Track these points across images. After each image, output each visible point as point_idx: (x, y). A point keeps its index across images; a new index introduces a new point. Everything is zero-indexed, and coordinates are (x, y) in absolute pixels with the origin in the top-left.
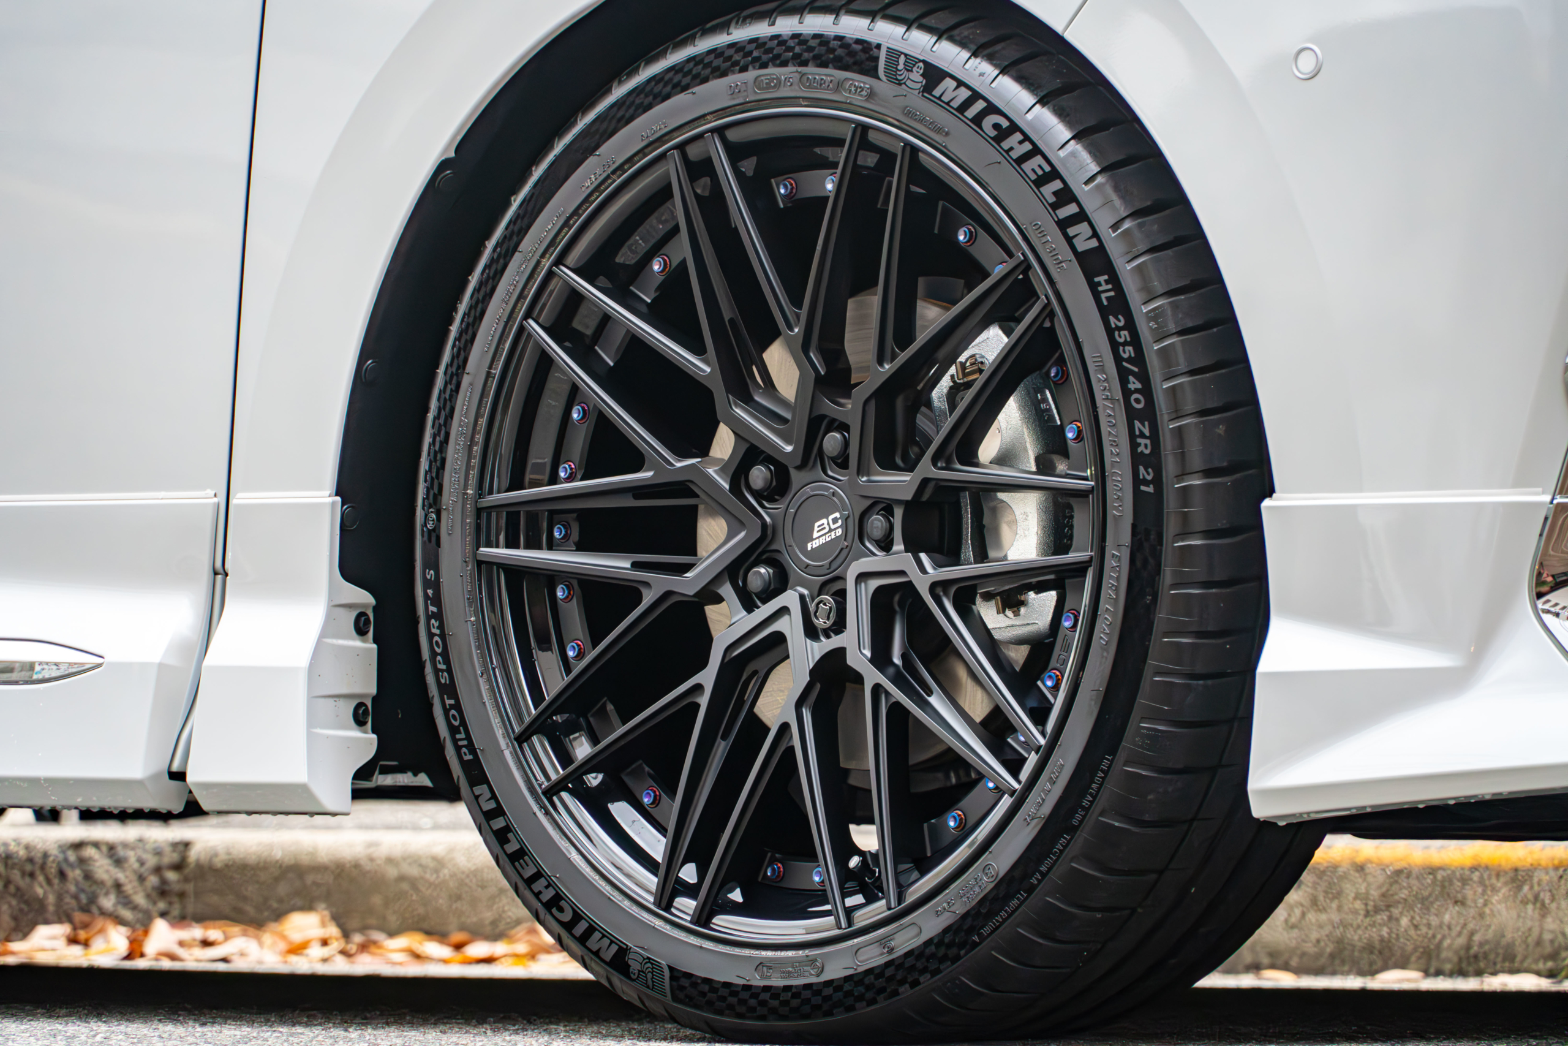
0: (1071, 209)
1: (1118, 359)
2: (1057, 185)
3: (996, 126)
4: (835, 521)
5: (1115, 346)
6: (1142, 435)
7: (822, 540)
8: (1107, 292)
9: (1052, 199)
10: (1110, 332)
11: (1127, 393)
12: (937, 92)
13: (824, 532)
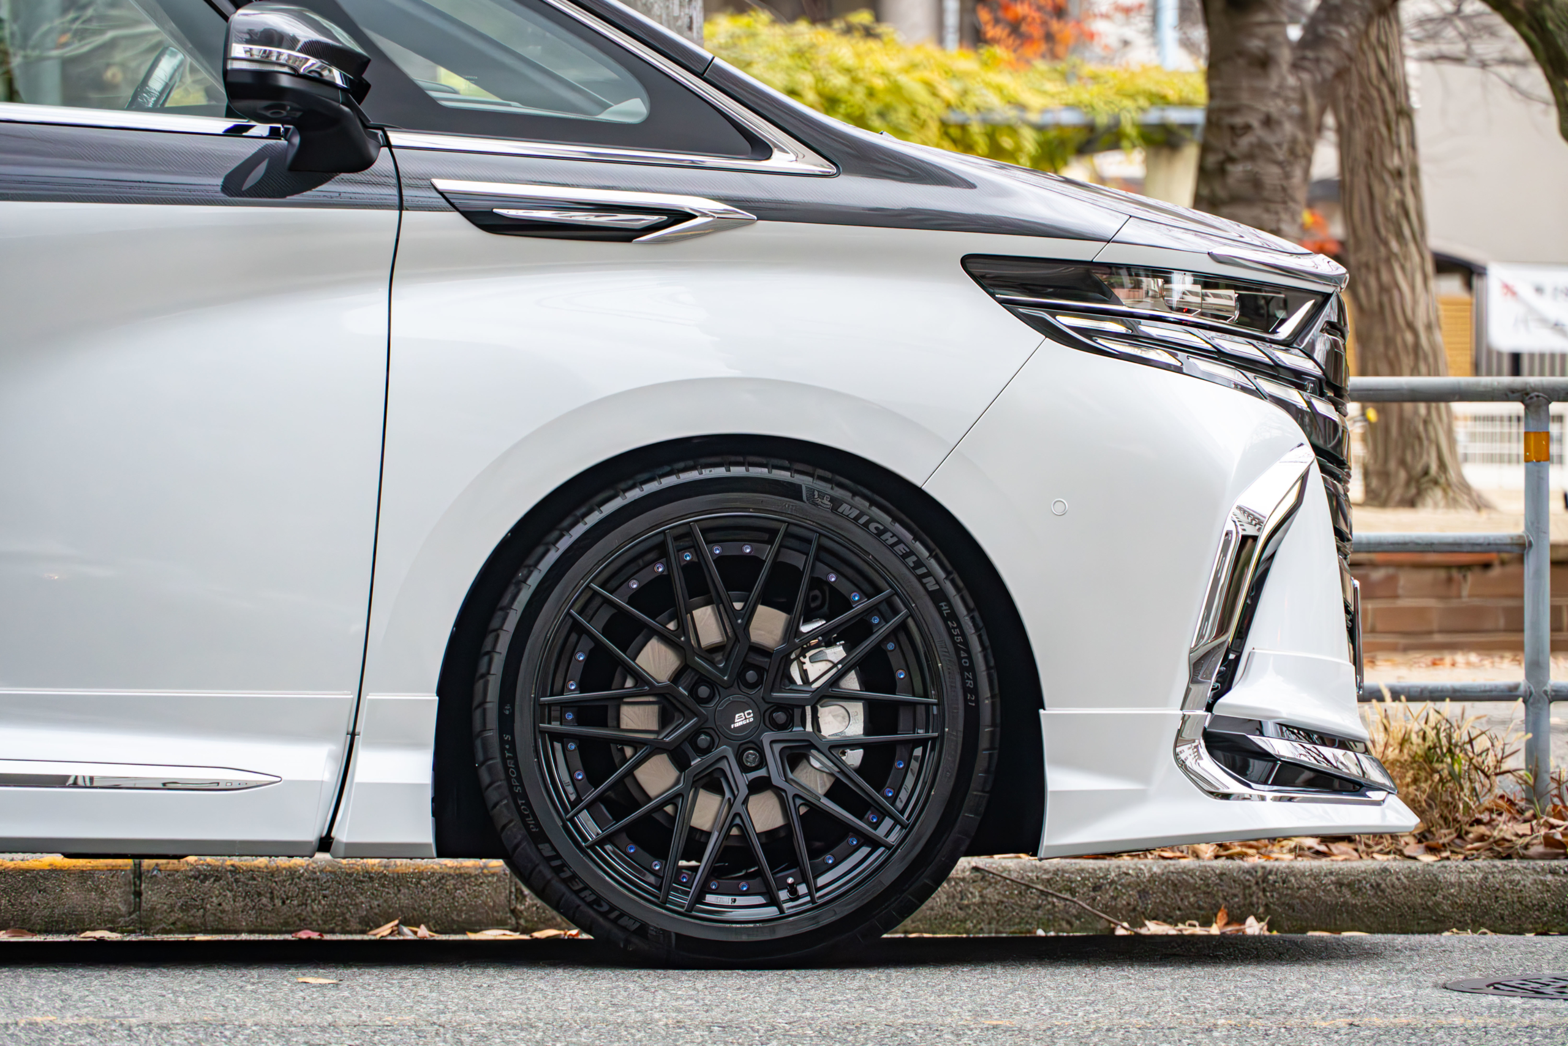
0: (922, 571)
1: (954, 643)
2: (914, 558)
3: (877, 528)
4: (749, 714)
5: (952, 636)
6: (968, 678)
7: (741, 724)
8: (946, 610)
9: (912, 565)
10: (949, 629)
11: (960, 658)
12: (840, 510)
13: (742, 719)
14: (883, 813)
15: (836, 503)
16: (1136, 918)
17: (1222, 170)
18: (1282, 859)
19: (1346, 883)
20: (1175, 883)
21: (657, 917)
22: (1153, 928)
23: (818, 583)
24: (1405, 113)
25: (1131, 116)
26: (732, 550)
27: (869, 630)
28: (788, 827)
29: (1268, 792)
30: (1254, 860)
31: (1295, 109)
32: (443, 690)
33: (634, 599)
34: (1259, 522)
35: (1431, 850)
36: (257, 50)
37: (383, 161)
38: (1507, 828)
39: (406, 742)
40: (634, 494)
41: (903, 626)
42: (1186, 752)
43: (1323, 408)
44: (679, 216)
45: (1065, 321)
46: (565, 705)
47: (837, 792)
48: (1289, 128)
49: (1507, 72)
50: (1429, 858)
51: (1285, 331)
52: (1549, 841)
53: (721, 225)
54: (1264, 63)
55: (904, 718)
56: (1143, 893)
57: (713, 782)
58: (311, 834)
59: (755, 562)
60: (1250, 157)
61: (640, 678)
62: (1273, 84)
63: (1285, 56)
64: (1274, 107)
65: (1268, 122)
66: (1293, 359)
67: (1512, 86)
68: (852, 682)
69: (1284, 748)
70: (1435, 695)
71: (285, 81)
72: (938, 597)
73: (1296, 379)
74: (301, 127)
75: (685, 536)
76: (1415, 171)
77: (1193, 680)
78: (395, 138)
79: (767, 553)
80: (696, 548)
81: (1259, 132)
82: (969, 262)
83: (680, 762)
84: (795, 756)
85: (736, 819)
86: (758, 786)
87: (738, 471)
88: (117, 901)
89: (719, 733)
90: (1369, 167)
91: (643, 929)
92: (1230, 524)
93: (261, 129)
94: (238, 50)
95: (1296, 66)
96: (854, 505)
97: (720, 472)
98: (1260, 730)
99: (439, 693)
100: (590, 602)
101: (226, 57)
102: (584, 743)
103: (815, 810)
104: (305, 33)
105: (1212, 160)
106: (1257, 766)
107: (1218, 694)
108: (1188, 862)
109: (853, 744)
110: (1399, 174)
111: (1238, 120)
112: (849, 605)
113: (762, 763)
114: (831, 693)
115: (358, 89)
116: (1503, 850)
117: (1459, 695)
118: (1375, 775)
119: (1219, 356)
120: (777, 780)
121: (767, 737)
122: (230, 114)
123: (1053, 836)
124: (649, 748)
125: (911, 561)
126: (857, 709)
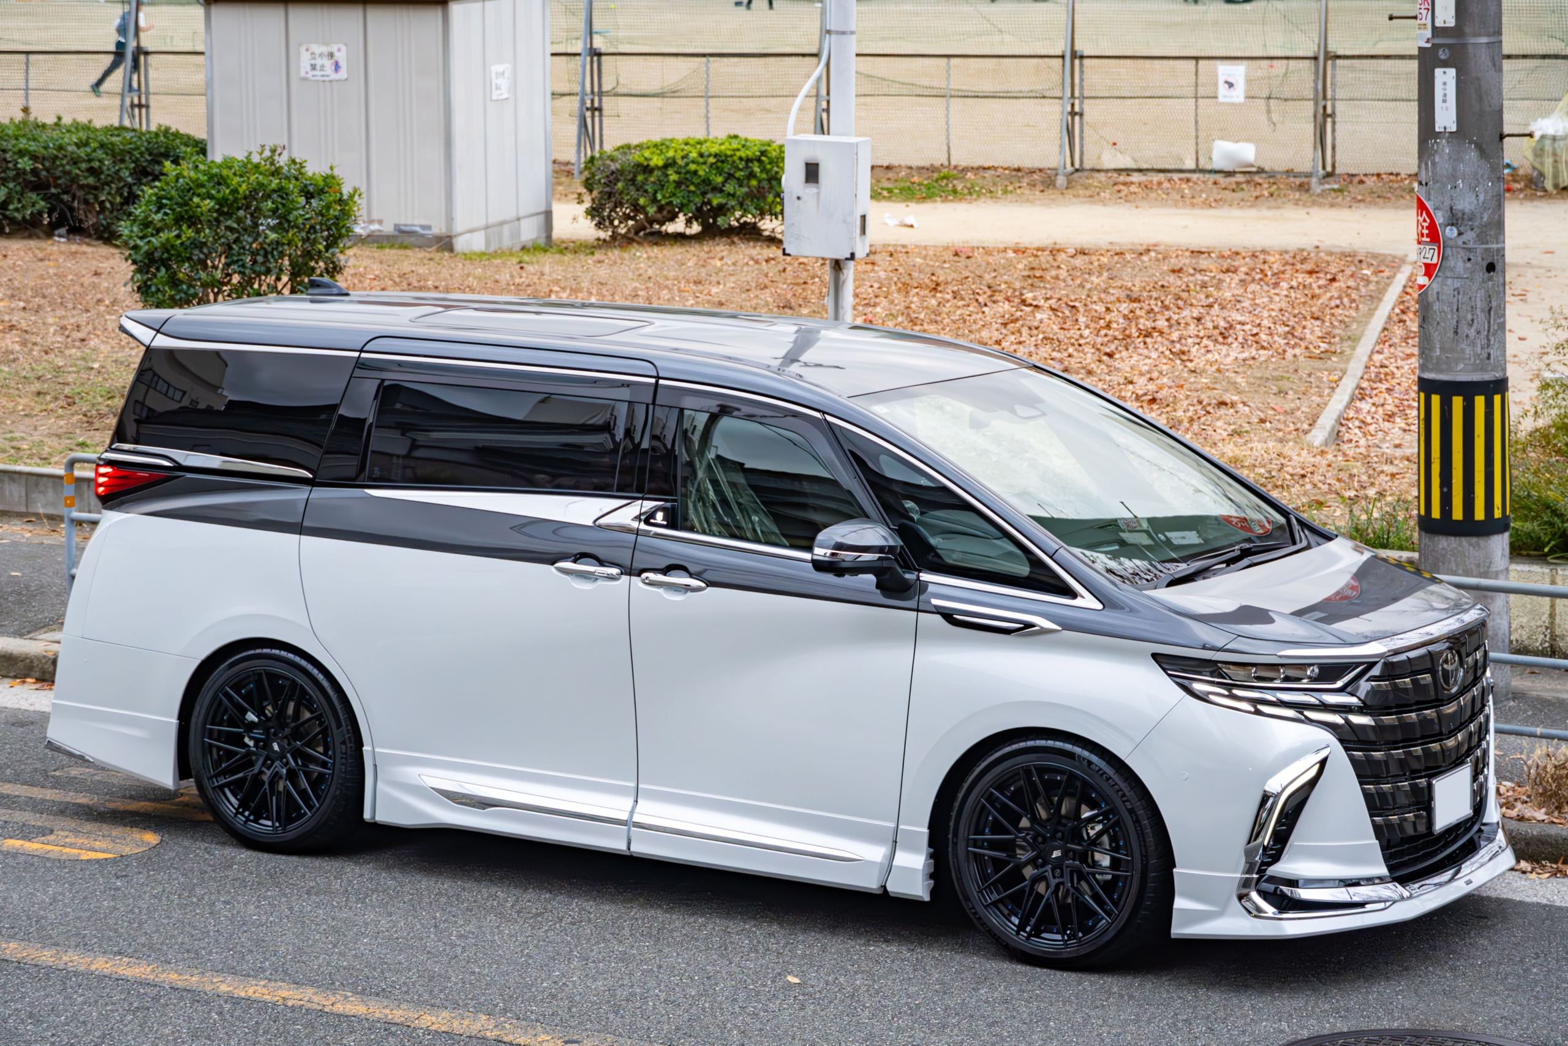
0: (1125, 799)
3: (1106, 777)
6: (1143, 851)
7: (1055, 856)
8: (1135, 818)
10: (1136, 827)
11: (1139, 840)
12: (1091, 767)
13: (1056, 854)
15: (1089, 764)
26: (1052, 777)
32: (931, 826)
39: (915, 848)
40: (1008, 749)
44: (1028, 625)
45: (1197, 687)
46: (983, 841)
51: (1338, 685)
66: (1340, 699)
72: (1131, 811)
73: (1341, 708)
75: (1028, 771)
78: (923, 576)
82: (1155, 656)
86: (1059, 886)
89: (1047, 859)
96: (1098, 765)
99: (930, 827)
100: (990, 796)
102: (989, 857)
112: (1101, 807)
113: (1062, 876)
119: (1281, 703)
121: (1065, 864)
123: (1177, 929)
125: (1120, 793)
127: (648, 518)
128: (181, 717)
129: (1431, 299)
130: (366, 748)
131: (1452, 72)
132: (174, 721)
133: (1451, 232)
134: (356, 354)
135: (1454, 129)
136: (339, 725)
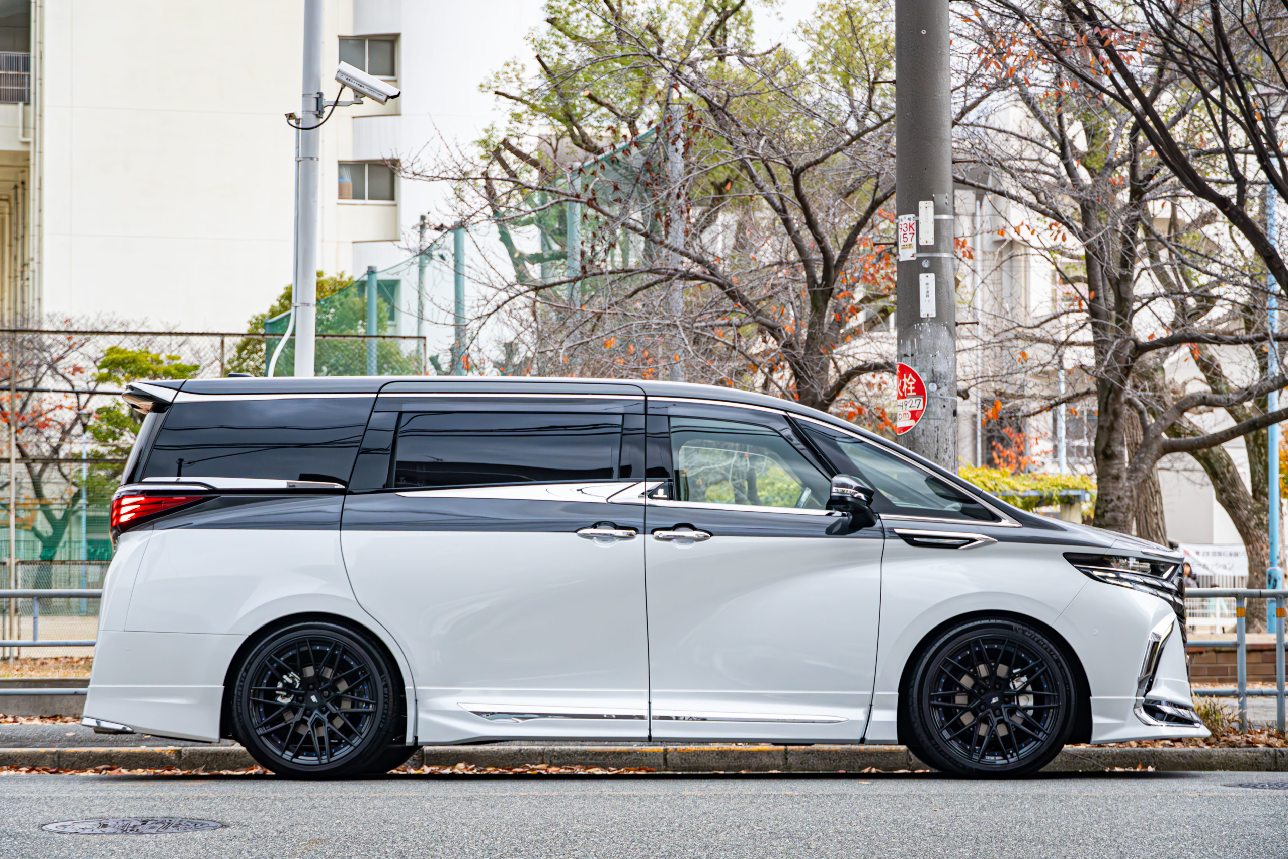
0: (1052, 653)
1: (1063, 677)
2: (1049, 649)
3: (1037, 640)
4: (997, 699)
5: (1062, 674)
6: (1067, 688)
8: (1060, 666)
9: (1048, 651)
10: (1061, 672)
11: (1064, 681)
12: (1025, 634)
13: (994, 701)
14: (1040, 730)
15: (1024, 632)
16: (1113, 766)
17: (1103, 516)
18: (1159, 747)
19: (1181, 755)
20: (1124, 755)
21: (969, 764)
22: (1117, 770)
23: (1019, 657)
24: (1158, 492)
25: (1056, 493)
26: (991, 646)
27: (1035, 672)
28: (1009, 734)
29: (1164, 724)
30: (1150, 748)
31: (1128, 494)
33: (960, 662)
34: (1159, 637)
35: (1209, 744)
36: (840, 489)
37: (878, 524)
38: (1233, 738)
39: (888, 707)
40: (960, 629)
41: (1046, 670)
42: (1137, 711)
43: (1178, 600)
44: (972, 540)
45: (1096, 573)
46: (938, 696)
47: (1025, 723)
48: (1126, 500)
49: (1187, 474)
50: (1207, 748)
51: (1165, 576)
52: (1247, 742)
53: (987, 543)
54: (1117, 478)
55: (1046, 700)
56: (1114, 758)
57: (985, 720)
58: (858, 737)
59: (998, 650)
60: (1113, 510)
61: (962, 687)
62: (1121, 485)
63: (1125, 475)
64: (1121, 493)
65: (1119, 498)
66: (1167, 585)
67: (1188, 479)
68: (1029, 688)
69: (1168, 710)
70: (1210, 695)
71: (849, 499)
72: (1057, 661)
73: (1169, 591)
74: (853, 513)
75: (976, 642)
76: (1162, 512)
77: (1139, 687)
78: (883, 516)
79: (1002, 648)
80: (980, 646)
81: (1116, 502)
82: (1066, 555)
83: (975, 714)
84: (1012, 711)
85: (992, 732)
86: (1000, 722)
87: (993, 621)
88: (780, 761)
89: (988, 704)
90: (1145, 511)
91: (964, 767)
92: (1151, 639)
93: (838, 513)
94: (834, 489)
95: (1129, 479)
96: (1030, 632)
97: (987, 622)
98: (1160, 703)
99: (898, 692)
100: (946, 663)
101: (831, 491)
102: (944, 707)
103: (1018, 729)
104: (855, 484)
105: (1099, 512)
106: (1158, 715)
107: (1147, 691)
108: (1128, 748)
109: (1030, 708)
110: (1156, 514)
111: (1109, 498)
112: (1028, 664)
113: (1001, 714)
114: (1023, 692)
115: (869, 501)
116: (1232, 745)
117: (1219, 695)
118: (1196, 718)
119: (1145, 584)
120: (1007, 720)
121: (1003, 706)
122: (827, 509)
123: (1096, 737)
124: (964, 710)
126: (1031, 697)
127: (651, 494)
128: (226, 683)
129: (916, 435)
130: (408, 688)
131: (932, 276)
132: (222, 687)
133: (932, 387)
134: (375, 395)
135: (934, 315)
136: (381, 673)
